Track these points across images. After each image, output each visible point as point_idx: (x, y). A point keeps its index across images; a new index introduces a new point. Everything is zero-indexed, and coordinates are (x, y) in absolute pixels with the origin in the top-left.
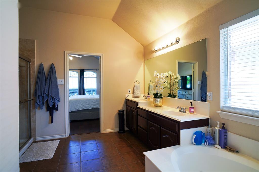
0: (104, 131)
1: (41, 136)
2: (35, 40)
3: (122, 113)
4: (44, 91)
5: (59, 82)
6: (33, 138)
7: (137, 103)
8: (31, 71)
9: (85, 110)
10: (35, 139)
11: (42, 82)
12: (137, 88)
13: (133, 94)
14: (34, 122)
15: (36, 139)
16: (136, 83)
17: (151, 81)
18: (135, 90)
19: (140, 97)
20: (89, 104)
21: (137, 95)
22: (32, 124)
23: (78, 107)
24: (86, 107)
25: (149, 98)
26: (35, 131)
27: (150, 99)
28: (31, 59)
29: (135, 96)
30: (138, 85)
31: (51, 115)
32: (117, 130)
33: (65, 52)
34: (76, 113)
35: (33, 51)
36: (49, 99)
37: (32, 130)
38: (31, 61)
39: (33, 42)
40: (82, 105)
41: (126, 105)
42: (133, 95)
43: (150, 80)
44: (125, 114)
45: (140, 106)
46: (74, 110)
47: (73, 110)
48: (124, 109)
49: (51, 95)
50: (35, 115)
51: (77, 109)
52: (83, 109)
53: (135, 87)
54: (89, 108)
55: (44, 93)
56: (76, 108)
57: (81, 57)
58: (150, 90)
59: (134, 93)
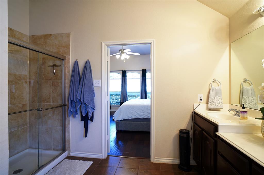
0: (155, 160)
1: (75, 151)
2: (70, 33)
3: (185, 135)
4: (76, 95)
5: (95, 84)
6: (67, 151)
7: (216, 127)
8: (66, 71)
9: (140, 119)
10: (69, 154)
11: (75, 84)
12: (215, 93)
13: (207, 103)
14: (69, 132)
15: (71, 153)
16: (213, 84)
17: (245, 81)
18: (212, 96)
19: (221, 109)
20: (144, 112)
21: (216, 107)
22: (67, 134)
23: (131, 114)
24: (141, 116)
25: (245, 115)
26: (70, 144)
27: (247, 117)
28: (67, 56)
29: (212, 107)
30: (217, 88)
31: (86, 126)
32: (177, 161)
33: (103, 43)
34: (128, 122)
35: (68, 46)
36: (82, 105)
37: (66, 142)
38: (66, 58)
39: (68, 35)
40: (136, 112)
41: (194, 122)
42: (207, 106)
43: (244, 79)
44: (191, 137)
45: (222, 133)
46: (127, 117)
47: (125, 118)
48: (189, 129)
49: (83, 101)
50: (70, 124)
51: (130, 117)
52: (137, 117)
53: (211, 91)
54: (144, 117)
55: (77, 98)
56: (128, 116)
57: (139, 54)
58: (245, 97)
59: (210, 102)
